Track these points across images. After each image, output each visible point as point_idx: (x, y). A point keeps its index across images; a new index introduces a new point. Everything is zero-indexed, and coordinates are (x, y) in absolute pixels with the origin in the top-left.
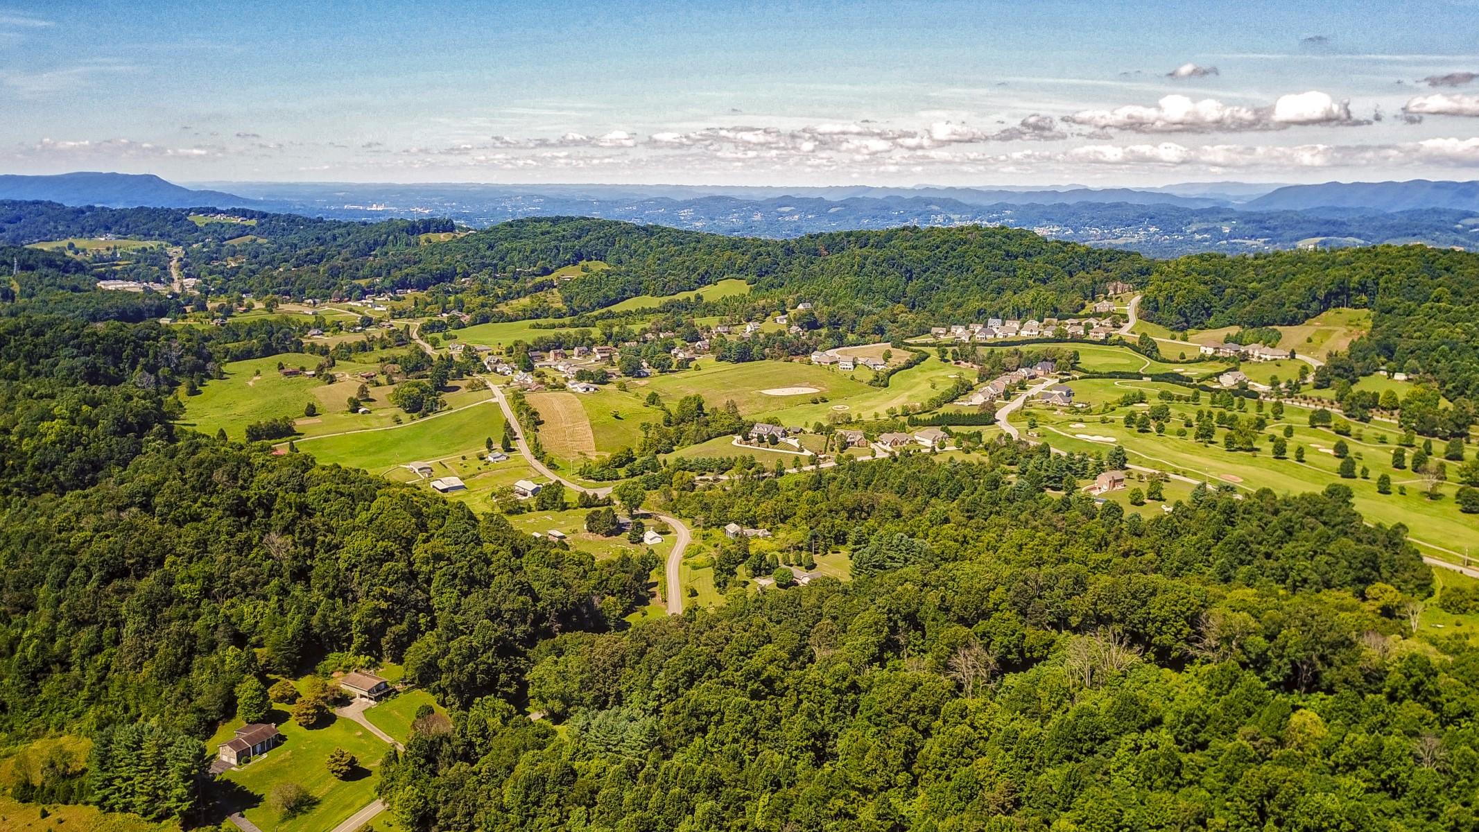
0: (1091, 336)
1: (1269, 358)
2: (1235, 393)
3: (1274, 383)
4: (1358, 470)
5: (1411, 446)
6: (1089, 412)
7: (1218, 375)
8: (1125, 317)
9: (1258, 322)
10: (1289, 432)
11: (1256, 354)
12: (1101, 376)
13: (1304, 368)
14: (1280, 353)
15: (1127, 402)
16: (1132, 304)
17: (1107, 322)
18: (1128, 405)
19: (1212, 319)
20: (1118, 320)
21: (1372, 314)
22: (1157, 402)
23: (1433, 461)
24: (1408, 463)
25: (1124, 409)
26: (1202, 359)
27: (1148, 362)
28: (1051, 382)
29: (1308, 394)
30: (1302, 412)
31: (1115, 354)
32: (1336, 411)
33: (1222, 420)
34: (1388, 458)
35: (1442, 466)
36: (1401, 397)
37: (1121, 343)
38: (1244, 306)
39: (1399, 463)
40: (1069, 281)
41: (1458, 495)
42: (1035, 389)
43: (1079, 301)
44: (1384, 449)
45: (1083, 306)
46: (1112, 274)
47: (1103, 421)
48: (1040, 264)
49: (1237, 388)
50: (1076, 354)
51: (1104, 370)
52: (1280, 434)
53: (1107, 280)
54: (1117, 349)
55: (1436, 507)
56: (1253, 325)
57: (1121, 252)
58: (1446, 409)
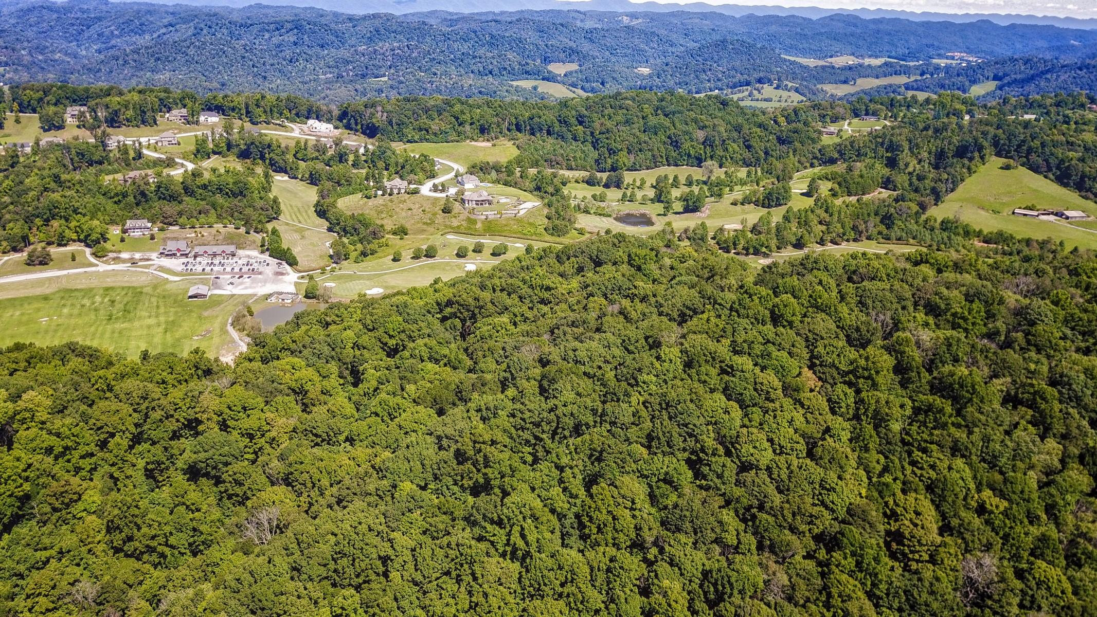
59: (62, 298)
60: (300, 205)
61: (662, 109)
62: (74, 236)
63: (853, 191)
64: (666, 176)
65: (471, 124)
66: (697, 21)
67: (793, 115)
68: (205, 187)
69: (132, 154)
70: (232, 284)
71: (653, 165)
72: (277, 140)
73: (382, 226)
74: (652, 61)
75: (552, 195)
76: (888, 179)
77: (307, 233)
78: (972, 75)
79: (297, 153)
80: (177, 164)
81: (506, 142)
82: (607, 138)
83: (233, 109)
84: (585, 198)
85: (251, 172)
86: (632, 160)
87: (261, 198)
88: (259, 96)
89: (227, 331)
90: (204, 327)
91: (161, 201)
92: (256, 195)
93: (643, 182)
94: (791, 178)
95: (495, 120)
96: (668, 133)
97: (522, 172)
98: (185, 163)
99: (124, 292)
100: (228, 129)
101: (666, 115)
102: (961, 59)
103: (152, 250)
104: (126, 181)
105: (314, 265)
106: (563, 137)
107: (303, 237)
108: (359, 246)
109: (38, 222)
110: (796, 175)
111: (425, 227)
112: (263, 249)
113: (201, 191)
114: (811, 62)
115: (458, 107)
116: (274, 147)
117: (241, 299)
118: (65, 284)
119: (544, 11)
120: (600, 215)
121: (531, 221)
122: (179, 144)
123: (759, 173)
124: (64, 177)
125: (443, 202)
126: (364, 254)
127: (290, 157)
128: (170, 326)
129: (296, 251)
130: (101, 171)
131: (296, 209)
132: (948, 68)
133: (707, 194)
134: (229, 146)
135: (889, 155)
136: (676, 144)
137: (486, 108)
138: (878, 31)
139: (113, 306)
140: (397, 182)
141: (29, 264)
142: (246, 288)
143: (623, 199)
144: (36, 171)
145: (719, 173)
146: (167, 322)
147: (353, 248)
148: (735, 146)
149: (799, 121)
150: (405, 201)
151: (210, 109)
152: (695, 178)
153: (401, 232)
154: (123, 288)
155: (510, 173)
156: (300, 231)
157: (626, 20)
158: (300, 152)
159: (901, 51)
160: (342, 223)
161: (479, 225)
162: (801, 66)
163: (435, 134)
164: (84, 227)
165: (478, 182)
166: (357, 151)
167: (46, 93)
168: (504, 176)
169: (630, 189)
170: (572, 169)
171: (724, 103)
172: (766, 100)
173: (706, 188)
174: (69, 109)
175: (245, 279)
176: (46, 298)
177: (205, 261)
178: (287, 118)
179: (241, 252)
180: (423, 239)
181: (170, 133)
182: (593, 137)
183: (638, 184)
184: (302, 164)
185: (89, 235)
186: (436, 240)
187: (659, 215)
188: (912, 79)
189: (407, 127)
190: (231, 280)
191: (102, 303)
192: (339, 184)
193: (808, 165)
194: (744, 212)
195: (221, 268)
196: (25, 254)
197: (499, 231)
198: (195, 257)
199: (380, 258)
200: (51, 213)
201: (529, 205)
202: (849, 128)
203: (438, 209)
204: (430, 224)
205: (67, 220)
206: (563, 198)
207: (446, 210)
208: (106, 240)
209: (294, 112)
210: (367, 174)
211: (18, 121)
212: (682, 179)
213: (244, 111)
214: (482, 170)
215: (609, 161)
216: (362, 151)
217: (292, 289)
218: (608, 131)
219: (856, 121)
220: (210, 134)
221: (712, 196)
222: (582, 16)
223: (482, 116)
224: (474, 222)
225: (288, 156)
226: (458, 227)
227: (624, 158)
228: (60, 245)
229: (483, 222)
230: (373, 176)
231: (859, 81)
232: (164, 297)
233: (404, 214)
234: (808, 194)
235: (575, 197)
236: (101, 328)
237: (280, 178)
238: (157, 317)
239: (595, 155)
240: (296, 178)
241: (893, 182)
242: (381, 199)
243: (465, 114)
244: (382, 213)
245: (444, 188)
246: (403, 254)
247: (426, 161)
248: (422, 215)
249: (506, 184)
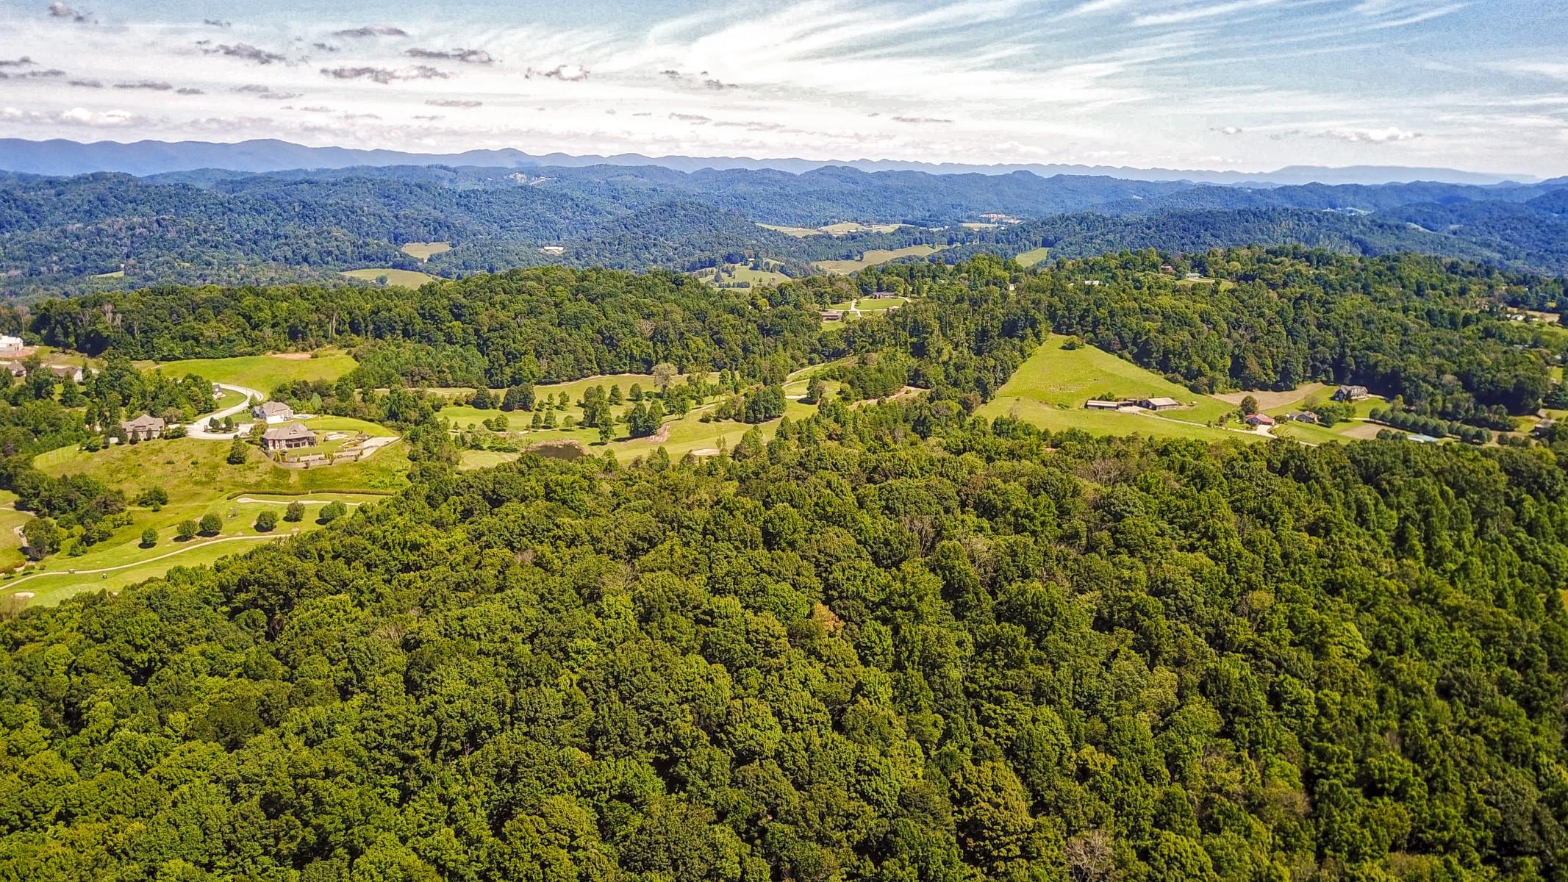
61: (585, 291)
63: (871, 392)
64: (599, 389)
65: (273, 326)
66: (629, 178)
67: (778, 297)
71: (578, 374)
73: (120, 492)
74: (565, 236)
75: (417, 424)
76: (916, 371)
78: (1015, 238)
81: (336, 351)
82: (502, 338)
84: (471, 426)
86: (545, 368)
93: (565, 399)
94: (783, 380)
95: (315, 317)
96: (597, 326)
97: (365, 394)
101: (592, 301)
102: (1000, 222)
106: (430, 340)
108: (78, 529)
110: (790, 377)
111: (198, 488)
114: (798, 232)
115: (248, 301)
119: (389, 168)
120: (499, 450)
121: (384, 465)
123: (738, 377)
125: (228, 447)
126: (87, 541)
132: (983, 236)
133: (665, 411)
135: (914, 340)
136: (610, 342)
137: (298, 300)
138: (886, 188)
140: (145, 419)
143: (535, 424)
145: (679, 381)
147: (65, 532)
148: (699, 341)
149: (788, 303)
150: (160, 450)
152: (644, 390)
153: (156, 499)
155: (344, 395)
157: (521, 179)
159: (919, 214)
160: (44, 493)
161: (294, 479)
162: (785, 237)
163: (211, 345)
165: (288, 412)
166: (69, 377)
168: (334, 401)
169: (545, 411)
170: (447, 386)
171: (678, 283)
172: (740, 286)
173: (661, 402)
180: (197, 508)
182: (479, 337)
183: (557, 402)
186: (220, 507)
187: (593, 444)
188: (938, 248)
189: (160, 335)
192: (36, 431)
193: (806, 361)
194: (719, 431)
197: (329, 485)
199: (118, 544)
201: (379, 442)
202: (858, 309)
203: (220, 458)
204: (208, 483)
206: (436, 427)
207: (235, 459)
212: (625, 392)
214: (294, 393)
215: (508, 370)
216: (78, 377)
218: (502, 327)
219: (865, 300)
221: (671, 413)
222: (451, 175)
223: (291, 312)
224: (287, 474)
226: (258, 484)
227: (531, 365)
229: (300, 473)
230: (101, 416)
231: (867, 255)
234: (809, 401)
235: (456, 427)
239: (481, 362)
241: (924, 375)
242: (116, 450)
243: (261, 310)
244: (119, 471)
245: (229, 425)
246: (161, 534)
247: (196, 385)
248: (192, 470)
249: (339, 413)
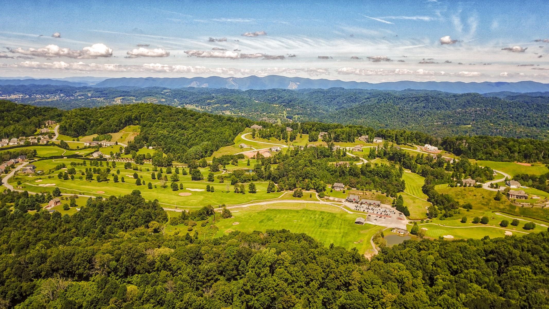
0: (41, 143)
1: (109, 145)
2: (98, 159)
3: (112, 154)
4: (142, 182)
5: (156, 171)
6: (43, 174)
7: (92, 153)
8: (54, 134)
9: (103, 132)
10: (118, 172)
11: (104, 144)
12: (46, 158)
13: (121, 147)
14: (112, 143)
15: (58, 168)
16: (56, 128)
17: (47, 136)
18: (59, 169)
19: (87, 132)
20: (51, 135)
21: (140, 127)
22: (70, 167)
23: (163, 175)
24: (156, 177)
25: (57, 171)
26: (85, 148)
27: (65, 151)
28: (25, 163)
29: (123, 157)
30: (122, 164)
31: (51, 149)
32: (133, 162)
33: (95, 171)
34: (150, 176)
35: (166, 177)
36: (152, 155)
37: (53, 144)
38: (98, 127)
39: (154, 178)
40: (28, 121)
41: (171, 185)
42: (19, 167)
43: (34, 129)
44: (149, 173)
45: (36, 131)
46: (46, 117)
47: (50, 177)
48: (15, 114)
49: (99, 157)
50: (35, 151)
51: (48, 156)
52: (115, 173)
53: (44, 120)
54: (52, 147)
55: (166, 190)
56: (102, 134)
57: (49, 108)
58: (165, 157)
59: (304, 213)
60: (415, 186)
62: (313, 187)
65: (519, 153)
68: (371, 172)
69: (342, 154)
70: (376, 220)
72: (408, 153)
73: (458, 202)
77: (417, 201)
79: (417, 160)
80: (360, 160)
81: (541, 164)
83: (389, 137)
85: (393, 167)
87: (396, 180)
88: (403, 132)
89: (370, 243)
90: (360, 239)
91: (350, 176)
92: (394, 178)
95: (535, 151)
98: (364, 160)
99: (328, 215)
100: (385, 146)
103: (343, 198)
104: (337, 165)
105: (418, 217)
107: (414, 202)
108: (443, 211)
109: (301, 179)
111: (483, 206)
112: (394, 205)
113: (368, 173)
115: (511, 143)
116: (406, 156)
117: (379, 228)
118: (306, 207)
122: (362, 151)
124: (313, 161)
125: (495, 194)
126: (445, 216)
127: (413, 162)
128: (345, 235)
129: (409, 209)
130: (329, 160)
131: (413, 188)
134: (385, 154)
137: (529, 145)
139: (323, 221)
140: (469, 180)
141: (294, 196)
142: (382, 223)
144: (304, 157)
146: (344, 232)
147: (439, 211)
150: (472, 191)
151: (379, 136)
153: (468, 207)
154: (328, 213)
155: (542, 182)
156: (414, 199)
158: (419, 159)
160: (436, 198)
161: (517, 210)
163: (495, 157)
164: (317, 183)
165: (519, 185)
166: (449, 162)
167: (313, 126)
168: (537, 184)
174: (320, 133)
175: (382, 219)
176: (297, 212)
177: (365, 206)
178: (415, 143)
179: (382, 205)
180: (481, 213)
181: (359, 146)
184: (419, 166)
185: (319, 187)
186: (489, 214)
189: (479, 151)
190: (376, 218)
191: (318, 218)
192: (437, 177)
195: (372, 211)
196: (293, 191)
197: (530, 215)
198: (361, 204)
199: (454, 219)
200: (306, 176)
203: (492, 197)
204: (486, 205)
205: (311, 179)
207: (497, 198)
208: (325, 190)
209: (419, 140)
210: (453, 174)
211: (301, 137)
213: (394, 138)
214: (522, 178)
216: (452, 162)
217: (405, 228)
220: (377, 148)
223: (526, 149)
224: (515, 207)
225: (412, 161)
226: (503, 209)
228: (307, 190)
229: (520, 208)
230: (456, 176)
232: (344, 220)
233: (471, 198)
236: (316, 230)
237: (407, 172)
238: (340, 229)
240: (415, 172)
242: (459, 188)
243: (515, 147)
244: (459, 195)
245: (497, 186)
246: (468, 219)
247: (488, 170)
248: (482, 200)
249: (538, 188)
